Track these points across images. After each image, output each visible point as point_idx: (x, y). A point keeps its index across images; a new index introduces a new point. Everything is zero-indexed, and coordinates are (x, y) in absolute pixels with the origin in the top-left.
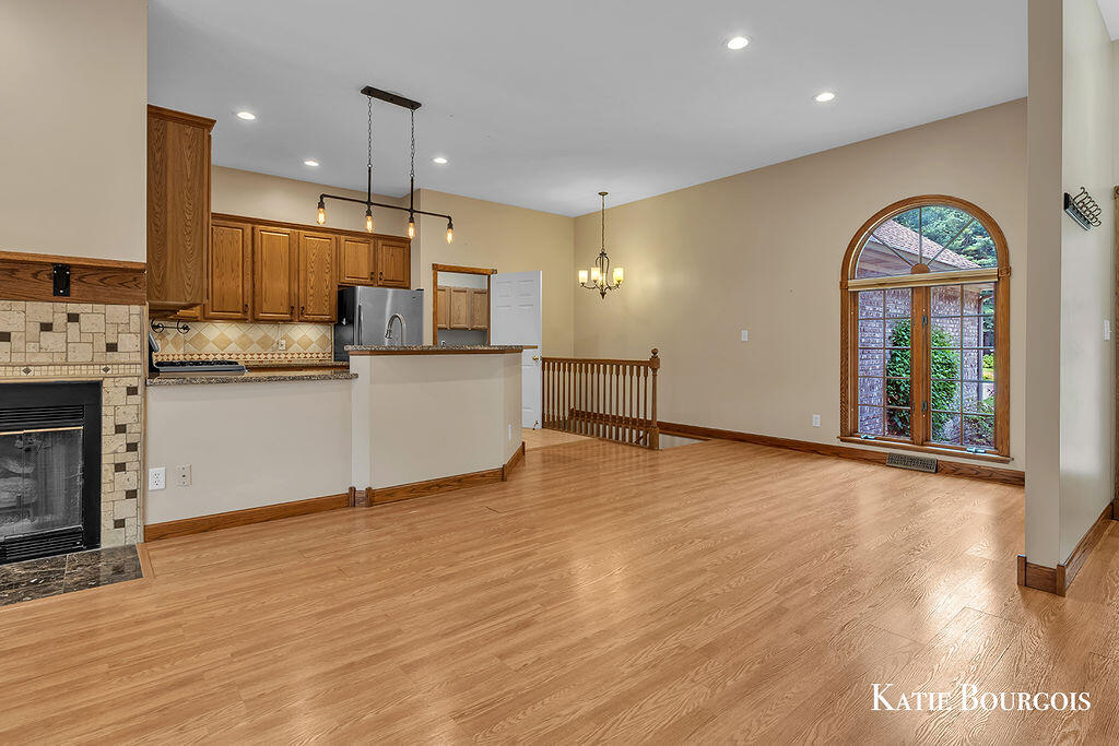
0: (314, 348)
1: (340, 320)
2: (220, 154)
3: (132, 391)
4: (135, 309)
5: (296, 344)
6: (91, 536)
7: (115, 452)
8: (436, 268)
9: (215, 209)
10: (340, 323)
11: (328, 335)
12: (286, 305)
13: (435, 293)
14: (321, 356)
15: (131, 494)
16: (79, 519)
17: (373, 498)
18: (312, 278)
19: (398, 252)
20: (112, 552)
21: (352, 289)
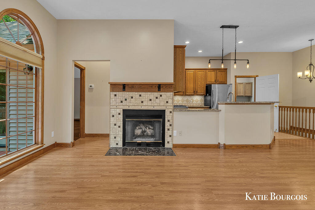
0: (199, 102)
1: (207, 94)
2: (187, 54)
3: (171, 112)
4: (171, 93)
5: (195, 101)
6: (163, 144)
7: (168, 126)
8: (236, 77)
9: (186, 68)
10: (207, 95)
11: (203, 98)
12: (193, 90)
13: (236, 85)
14: (201, 104)
15: (170, 136)
16: (161, 140)
17: (225, 147)
18: (199, 83)
19: (223, 73)
20: (167, 148)
21: (210, 85)
